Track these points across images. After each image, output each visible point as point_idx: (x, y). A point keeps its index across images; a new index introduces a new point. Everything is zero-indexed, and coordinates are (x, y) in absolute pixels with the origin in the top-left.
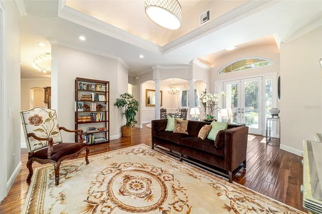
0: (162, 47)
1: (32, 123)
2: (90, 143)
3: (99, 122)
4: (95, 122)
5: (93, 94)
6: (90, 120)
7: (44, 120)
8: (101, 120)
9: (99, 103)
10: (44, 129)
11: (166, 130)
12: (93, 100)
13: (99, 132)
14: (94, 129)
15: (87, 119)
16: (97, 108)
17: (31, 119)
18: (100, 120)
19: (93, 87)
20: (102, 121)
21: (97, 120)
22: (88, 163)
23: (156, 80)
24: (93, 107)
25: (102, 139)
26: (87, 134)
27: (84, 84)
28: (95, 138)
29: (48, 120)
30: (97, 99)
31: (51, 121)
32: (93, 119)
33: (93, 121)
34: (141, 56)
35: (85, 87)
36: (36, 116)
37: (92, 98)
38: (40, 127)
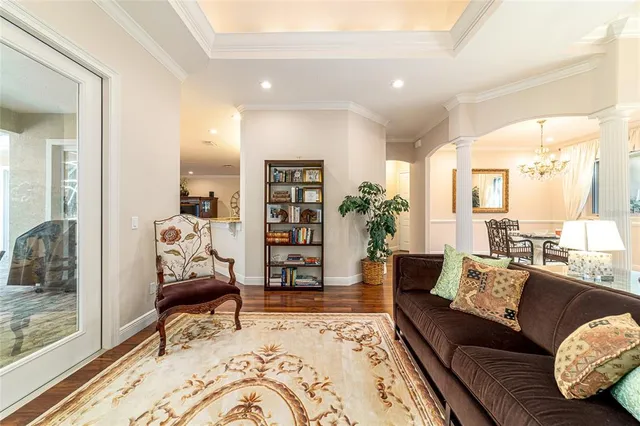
0: (450, 32)
1: (164, 240)
2: (288, 284)
3: (305, 244)
4: (298, 244)
5: (293, 189)
6: (287, 240)
7: (183, 235)
8: (308, 242)
9: (305, 207)
10: (181, 252)
11: (433, 292)
12: (293, 201)
13: (304, 266)
14: (297, 258)
15: (282, 237)
16: (301, 216)
17: (164, 234)
18: (305, 241)
19: (297, 175)
20: (311, 244)
21: (301, 241)
22: (239, 327)
23: (456, 142)
24: (294, 215)
25: (310, 281)
26: (285, 267)
27: (280, 172)
28: (298, 277)
29: (190, 236)
30: (300, 200)
31: (196, 238)
32: (293, 239)
33: (292, 242)
34: (398, 84)
35: (281, 177)
36: (172, 229)
37: (289, 196)
38: (175, 247)
